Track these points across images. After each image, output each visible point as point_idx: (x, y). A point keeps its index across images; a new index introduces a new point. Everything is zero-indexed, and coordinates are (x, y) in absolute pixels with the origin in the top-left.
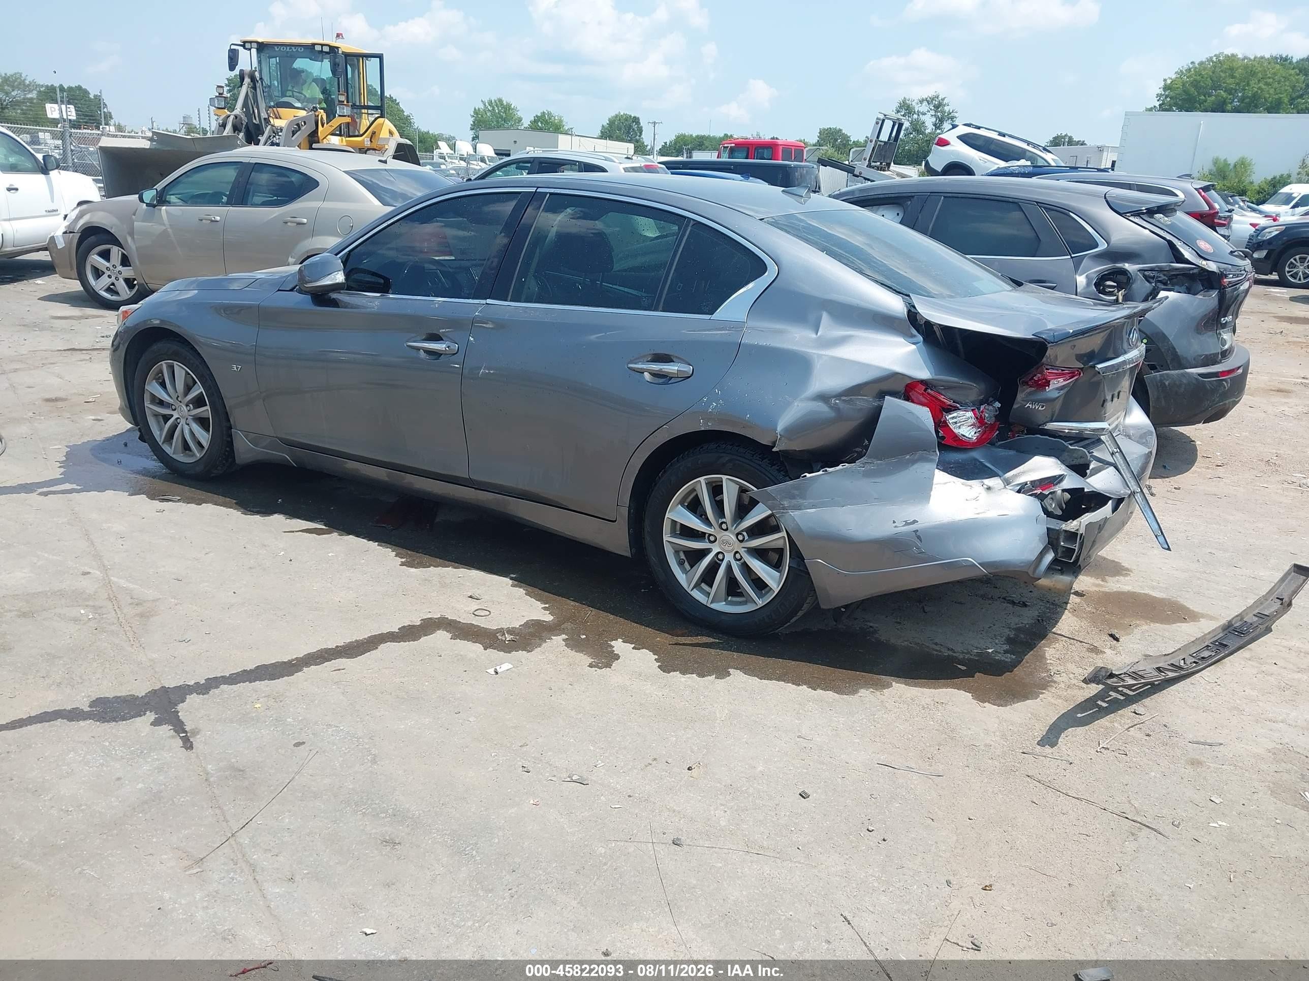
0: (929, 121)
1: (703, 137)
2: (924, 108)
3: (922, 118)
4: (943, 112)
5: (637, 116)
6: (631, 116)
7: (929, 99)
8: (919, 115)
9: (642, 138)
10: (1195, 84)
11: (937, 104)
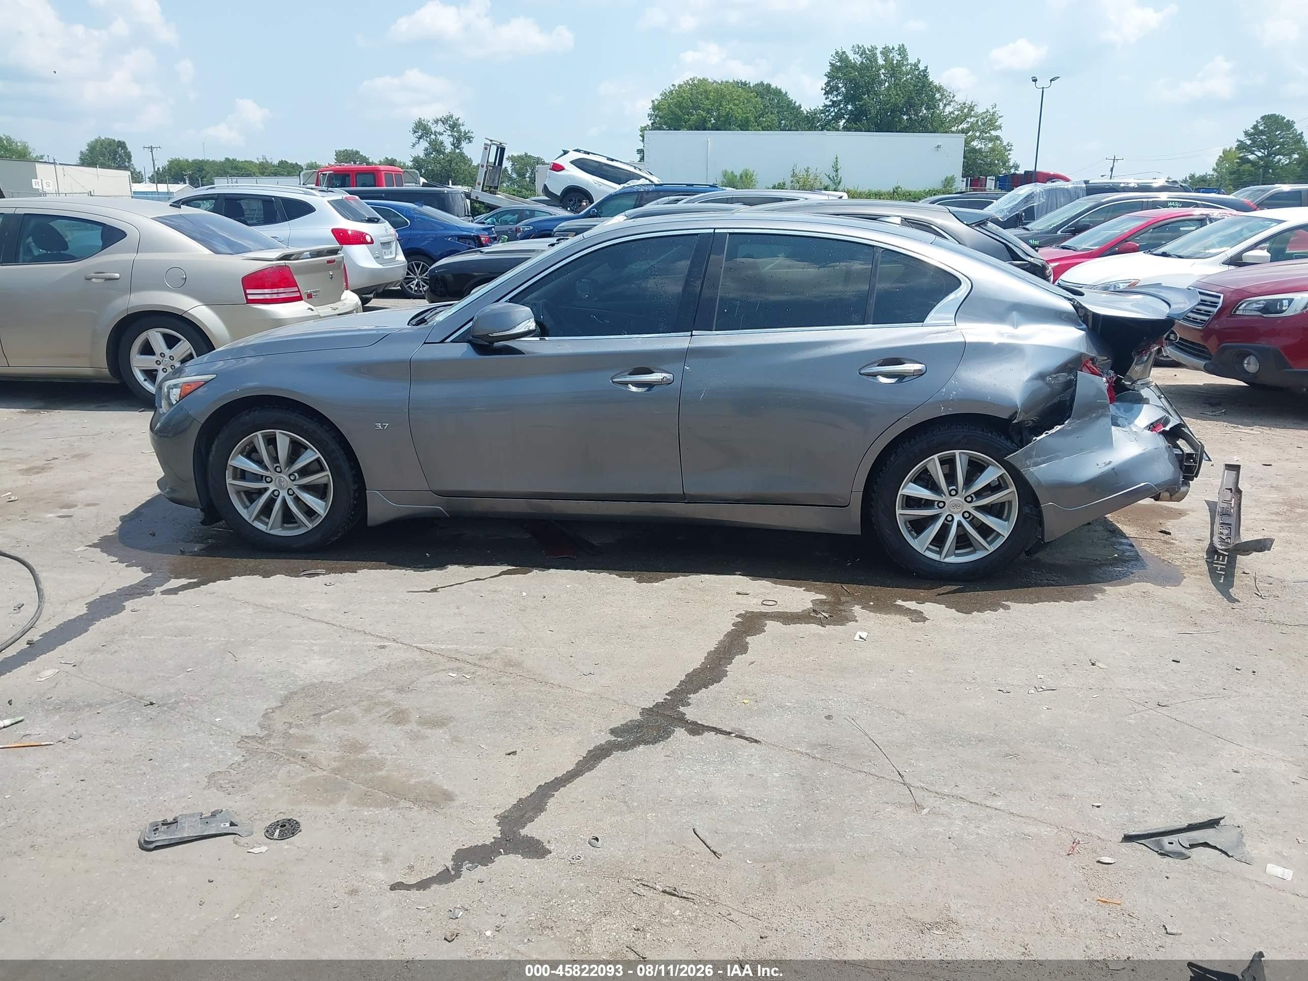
0: (447, 141)
1: (202, 161)
2: (440, 128)
3: (440, 138)
4: (459, 131)
5: (121, 139)
6: (114, 141)
7: (443, 119)
8: (436, 135)
9: (132, 164)
10: (679, 105)
11: (453, 125)
